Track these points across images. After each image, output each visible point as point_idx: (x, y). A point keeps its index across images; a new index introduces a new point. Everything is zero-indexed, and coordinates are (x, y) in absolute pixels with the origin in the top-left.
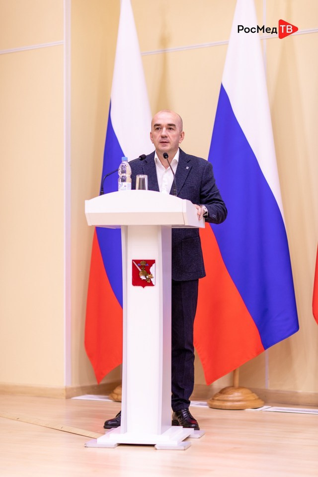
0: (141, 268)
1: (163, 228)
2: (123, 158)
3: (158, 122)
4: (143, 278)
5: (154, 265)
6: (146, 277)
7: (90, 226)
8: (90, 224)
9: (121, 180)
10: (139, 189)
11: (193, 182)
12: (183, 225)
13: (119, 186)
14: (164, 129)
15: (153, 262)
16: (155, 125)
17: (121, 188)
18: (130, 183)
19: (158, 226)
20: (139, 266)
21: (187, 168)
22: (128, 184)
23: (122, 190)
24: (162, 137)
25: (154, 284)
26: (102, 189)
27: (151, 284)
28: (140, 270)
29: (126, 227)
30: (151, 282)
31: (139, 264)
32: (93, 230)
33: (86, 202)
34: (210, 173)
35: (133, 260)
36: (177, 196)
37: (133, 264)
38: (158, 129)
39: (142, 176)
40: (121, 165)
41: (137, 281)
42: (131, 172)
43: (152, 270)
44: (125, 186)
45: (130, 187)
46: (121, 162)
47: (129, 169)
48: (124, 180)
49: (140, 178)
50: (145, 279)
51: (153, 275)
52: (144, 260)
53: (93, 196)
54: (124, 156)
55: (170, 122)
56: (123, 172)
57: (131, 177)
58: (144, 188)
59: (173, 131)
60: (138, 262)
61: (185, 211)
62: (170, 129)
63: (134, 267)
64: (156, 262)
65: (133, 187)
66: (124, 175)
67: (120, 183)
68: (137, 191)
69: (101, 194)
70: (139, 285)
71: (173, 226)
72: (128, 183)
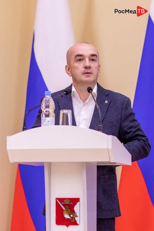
0: (65, 207)
1: (88, 165)
2: (46, 92)
3: (80, 53)
4: (67, 216)
5: (78, 203)
6: (70, 216)
7: (12, 163)
8: (12, 161)
9: (45, 115)
10: (63, 124)
11: (112, 117)
12: (108, 162)
13: (42, 121)
14: (87, 60)
15: (77, 200)
16: (76, 56)
17: (45, 123)
18: (54, 119)
19: (82, 163)
20: (63, 204)
21: (106, 102)
22: (51, 120)
23: (45, 125)
24: (86, 68)
25: (78, 223)
26: (25, 124)
27: (75, 223)
28: (64, 209)
29: (50, 164)
30: (75, 221)
31: (63, 203)
32: (16, 167)
33: (8, 138)
34: (129, 108)
35: (56, 199)
36: (103, 132)
37: (57, 202)
38: (80, 60)
39: (65, 111)
40: (44, 99)
41: (60, 221)
42: (54, 106)
43: (76, 208)
44: (48, 122)
45: (54, 123)
46: (44, 96)
47: (52, 104)
48: (47, 116)
49: (63, 114)
50: (69, 217)
51: (78, 214)
52: (69, 199)
53: (16, 132)
54: (47, 90)
55: (93, 53)
56: (47, 107)
57: (55, 112)
58: (67, 124)
59: (95, 62)
60: (61, 200)
61: (110, 147)
62: (93, 60)
63: (57, 205)
64: (80, 200)
65: (57, 123)
66: (48, 109)
67: (43, 118)
68: (60, 127)
69: (24, 129)
70: (63, 224)
71: (98, 163)
72: (52, 118)
